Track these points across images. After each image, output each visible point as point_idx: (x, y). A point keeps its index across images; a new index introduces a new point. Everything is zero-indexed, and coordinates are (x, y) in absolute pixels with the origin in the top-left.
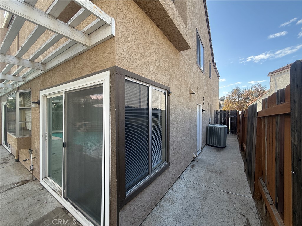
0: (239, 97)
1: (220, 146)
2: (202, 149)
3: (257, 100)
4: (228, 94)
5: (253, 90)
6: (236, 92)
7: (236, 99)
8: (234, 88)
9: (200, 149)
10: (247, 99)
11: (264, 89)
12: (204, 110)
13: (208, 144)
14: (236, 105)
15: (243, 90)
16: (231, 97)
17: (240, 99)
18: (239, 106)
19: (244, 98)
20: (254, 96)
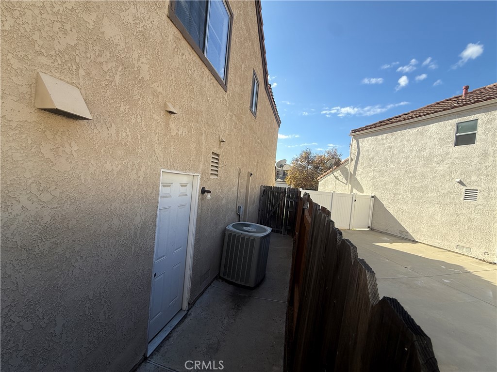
0: (309, 164)
1: (246, 285)
2: (191, 305)
3: (331, 171)
4: (296, 157)
5: (327, 156)
6: (307, 157)
7: (304, 167)
8: (305, 150)
9: (185, 306)
10: (318, 168)
11: (340, 158)
12: (209, 192)
13: (221, 275)
14: (304, 175)
15: (315, 155)
16: (299, 162)
17: (309, 167)
18: (307, 177)
19: (314, 167)
20: (328, 165)
